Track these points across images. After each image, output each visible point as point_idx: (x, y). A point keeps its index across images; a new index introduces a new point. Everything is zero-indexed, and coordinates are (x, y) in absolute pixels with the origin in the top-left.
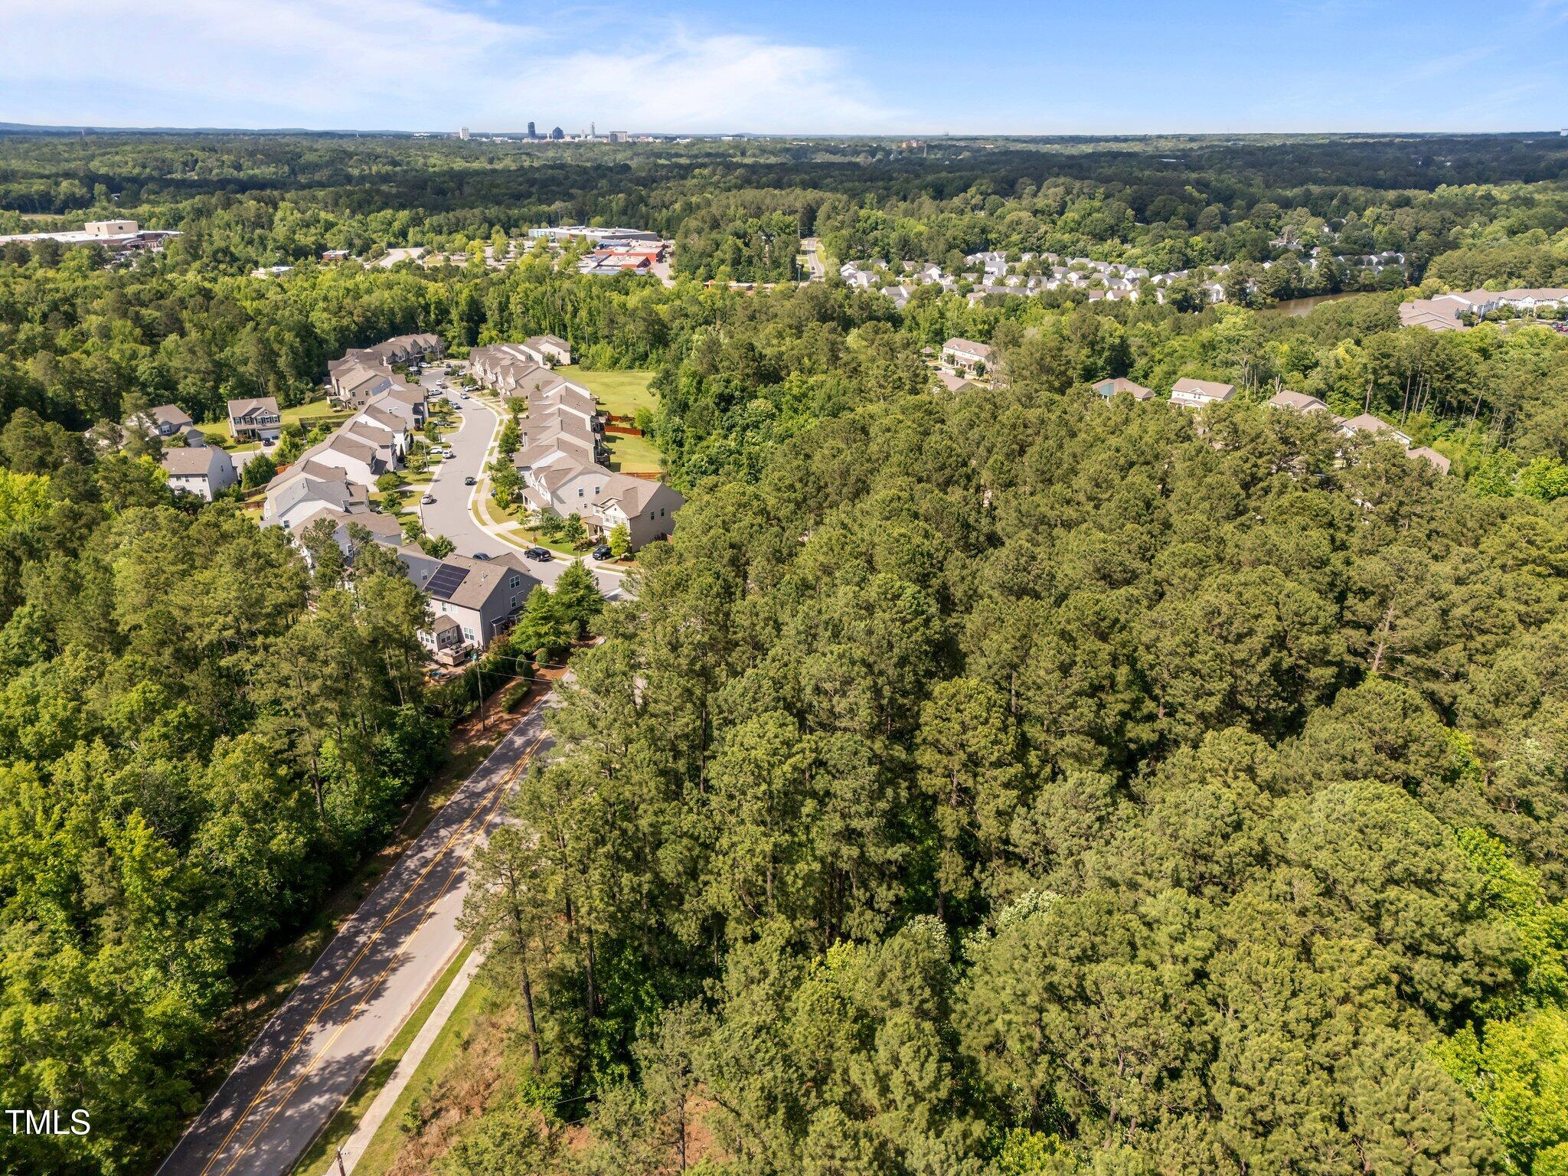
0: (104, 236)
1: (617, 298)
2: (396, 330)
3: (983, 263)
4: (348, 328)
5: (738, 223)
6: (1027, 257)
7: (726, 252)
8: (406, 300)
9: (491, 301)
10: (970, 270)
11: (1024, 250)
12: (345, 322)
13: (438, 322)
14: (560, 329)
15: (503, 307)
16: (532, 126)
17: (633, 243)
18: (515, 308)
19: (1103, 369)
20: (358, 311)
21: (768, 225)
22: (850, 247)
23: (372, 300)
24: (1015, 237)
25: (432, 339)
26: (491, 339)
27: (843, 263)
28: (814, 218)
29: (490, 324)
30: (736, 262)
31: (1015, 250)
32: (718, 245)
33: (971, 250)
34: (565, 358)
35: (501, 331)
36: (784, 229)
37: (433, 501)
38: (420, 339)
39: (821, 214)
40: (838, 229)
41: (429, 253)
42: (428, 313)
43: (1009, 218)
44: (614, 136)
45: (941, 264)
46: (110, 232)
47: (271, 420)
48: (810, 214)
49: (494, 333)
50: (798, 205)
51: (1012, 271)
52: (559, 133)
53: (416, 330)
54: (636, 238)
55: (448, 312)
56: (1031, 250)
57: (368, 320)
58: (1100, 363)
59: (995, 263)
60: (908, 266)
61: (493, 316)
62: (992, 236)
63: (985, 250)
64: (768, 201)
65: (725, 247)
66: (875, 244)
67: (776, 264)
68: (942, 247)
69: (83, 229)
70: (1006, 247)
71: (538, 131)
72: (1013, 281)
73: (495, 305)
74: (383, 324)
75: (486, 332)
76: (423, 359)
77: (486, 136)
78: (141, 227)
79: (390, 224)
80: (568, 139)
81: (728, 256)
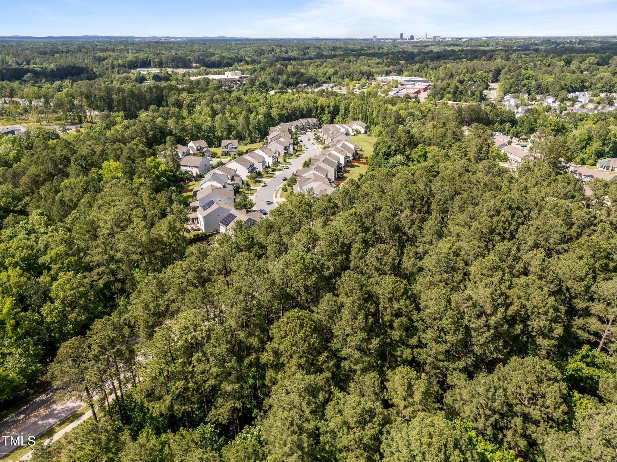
0: (230, 77)
1: (389, 106)
2: (303, 116)
3: (577, 97)
4: (284, 115)
5: (462, 76)
6: (603, 95)
7: (451, 89)
8: (309, 104)
9: (342, 107)
10: (569, 100)
11: (602, 92)
12: (283, 112)
13: (321, 114)
14: (365, 119)
15: (346, 109)
16: (402, 35)
17: (417, 83)
18: (351, 109)
19: (608, 153)
20: (289, 108)
21: (475, 77)
22: (511, 87)
23: (295, 104)
24: (599, 85)
25: (315, 120)
26: (339, 121)
27: (505, 94)
28: (499, 74)
29: (340, 116)
30: (455, 93)
31: (598, 91)
32: (449, 85)
33: (574, 90)
34: (363, 131)
35: (344, 119)
36: (482, 78)
37: (266, 185)
38: (310, 120)
39: (503, 72)
40: (508, 79)
41: (335, 86)
42: (317, 110)
43: (598, 76)
44: (435, 38)
45: (556, 96)
46: (232, 75)
47: (234, 148)
48: (498, 72)
49: (340, 119)
50: (493, 68)
51: (591, 101)
52: (412, 37)
53: (311, 117)
54: (419, 81)
55: (324, 110)
56: (606, 91)
57: (293, 112)
58: (607, 150)
59: (584, 97)
60: (538, 97)
61: (342, 112)
62: (587, 84)
63: (582, 90)
64: (479, 67)
65: (451, 86)
66: (524, 86)
67: (473, 94)
68: (557, 88)
69: (224, 74)
70: (593, 90)
71: (404, 37)
72: (590, 106)
73: (343, 108)
74: (298, 113)
75: (338, 118)
76: (309, 128)
77: (383, 39)
78: (243, 74)
79: (325, 74)
80: (415, 40)
81: (452, 91)
